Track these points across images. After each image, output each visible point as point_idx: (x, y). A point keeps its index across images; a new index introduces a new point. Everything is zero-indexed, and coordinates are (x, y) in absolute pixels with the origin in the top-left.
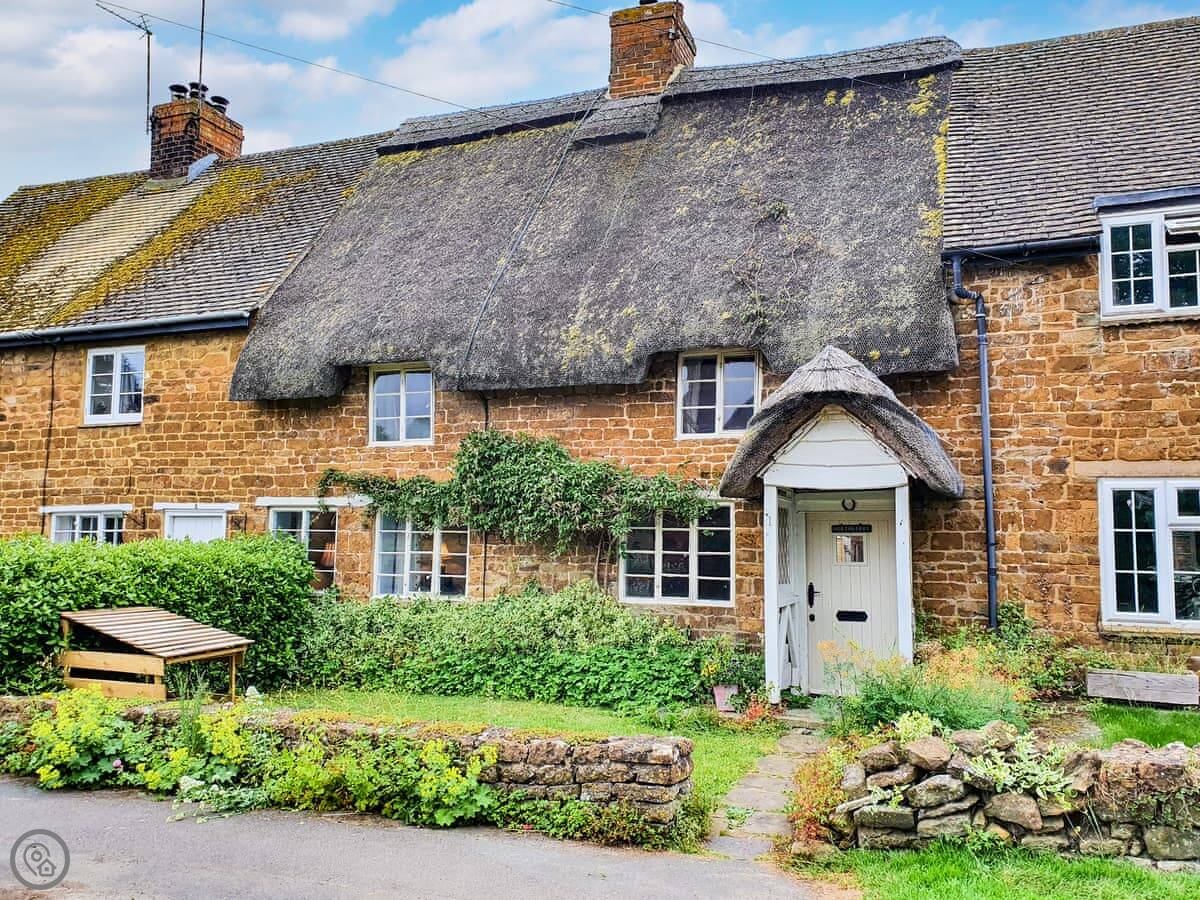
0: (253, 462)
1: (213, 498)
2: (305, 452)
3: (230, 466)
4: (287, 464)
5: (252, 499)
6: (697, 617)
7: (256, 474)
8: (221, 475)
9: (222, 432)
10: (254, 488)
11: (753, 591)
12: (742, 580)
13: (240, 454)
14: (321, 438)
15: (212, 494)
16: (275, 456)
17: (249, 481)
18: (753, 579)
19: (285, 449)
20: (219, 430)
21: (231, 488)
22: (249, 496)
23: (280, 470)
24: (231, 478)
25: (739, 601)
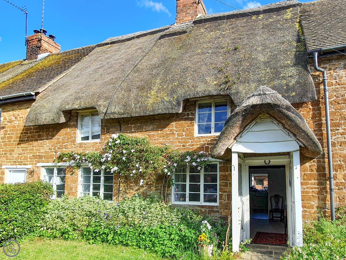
0: (37, 150)
2: (55, 145)
3: (29, 151)
4: (48, 150)
5: (36, 164)
6: (203, 210)
7: (38, 154)
8: (26, 155)
9: (26, 139)
10: (37, 160)
11: (227, 199)
12: (222, 194)
13: (32, 147)
14: (60, 140)
15: (22, 162)
16: (44, 147)
17: (35, 157)
18: (226, 194)
19: (48, 144)
21: (29, 160)
22: (35, 162)
23: (46, 152)
24: (29, 156)
25: (220, 203)
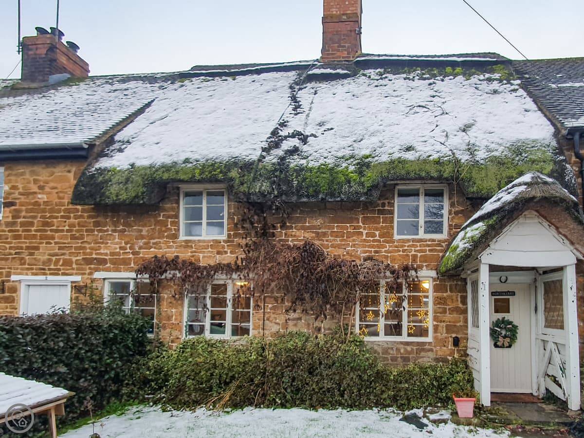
0: (92, 249)
1: (60, 272)
2: (131, 242)
3: (73, 251)
4: (118, 250)
5: (91, 274)
6: (409, 348)
7: (94, 256)
8: (67, 257)
9: (67, 228)
10: (92, 266)
11: (445, 331)
12: (438, 325)
13: (82, 243)
14: (144, 233)
15: (59, 270)
16: (109, 245)
17: (89, 261)
18: (445, 325)
19: (117, 240)
20: (65, 226)
21: (74, 266)
22: (88, 271)
23: (112, 254)
24: (74, 259)
25: (435, 338)
